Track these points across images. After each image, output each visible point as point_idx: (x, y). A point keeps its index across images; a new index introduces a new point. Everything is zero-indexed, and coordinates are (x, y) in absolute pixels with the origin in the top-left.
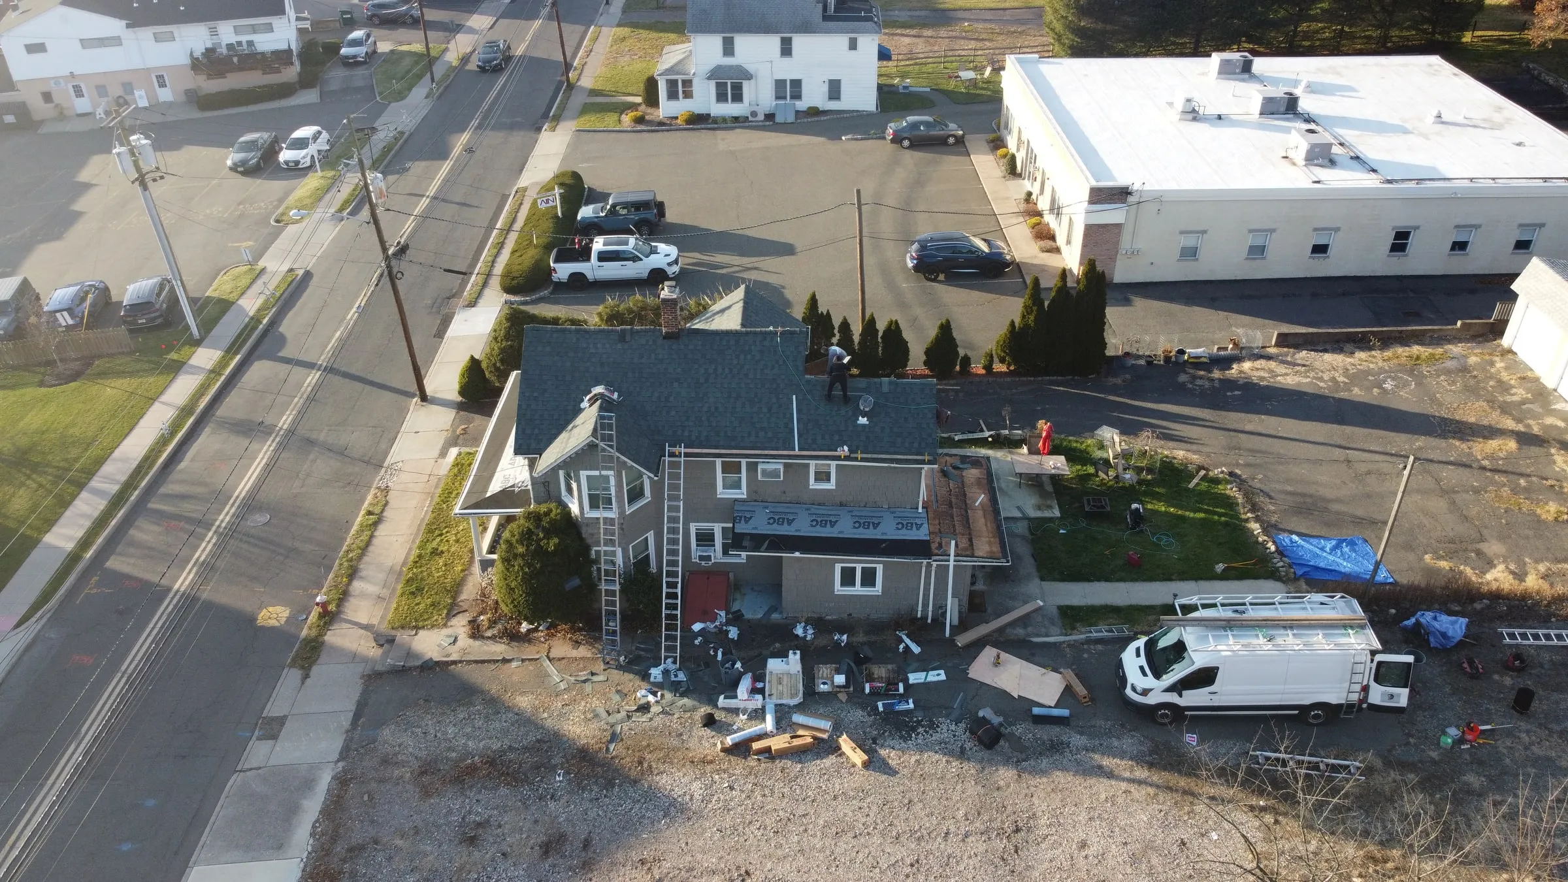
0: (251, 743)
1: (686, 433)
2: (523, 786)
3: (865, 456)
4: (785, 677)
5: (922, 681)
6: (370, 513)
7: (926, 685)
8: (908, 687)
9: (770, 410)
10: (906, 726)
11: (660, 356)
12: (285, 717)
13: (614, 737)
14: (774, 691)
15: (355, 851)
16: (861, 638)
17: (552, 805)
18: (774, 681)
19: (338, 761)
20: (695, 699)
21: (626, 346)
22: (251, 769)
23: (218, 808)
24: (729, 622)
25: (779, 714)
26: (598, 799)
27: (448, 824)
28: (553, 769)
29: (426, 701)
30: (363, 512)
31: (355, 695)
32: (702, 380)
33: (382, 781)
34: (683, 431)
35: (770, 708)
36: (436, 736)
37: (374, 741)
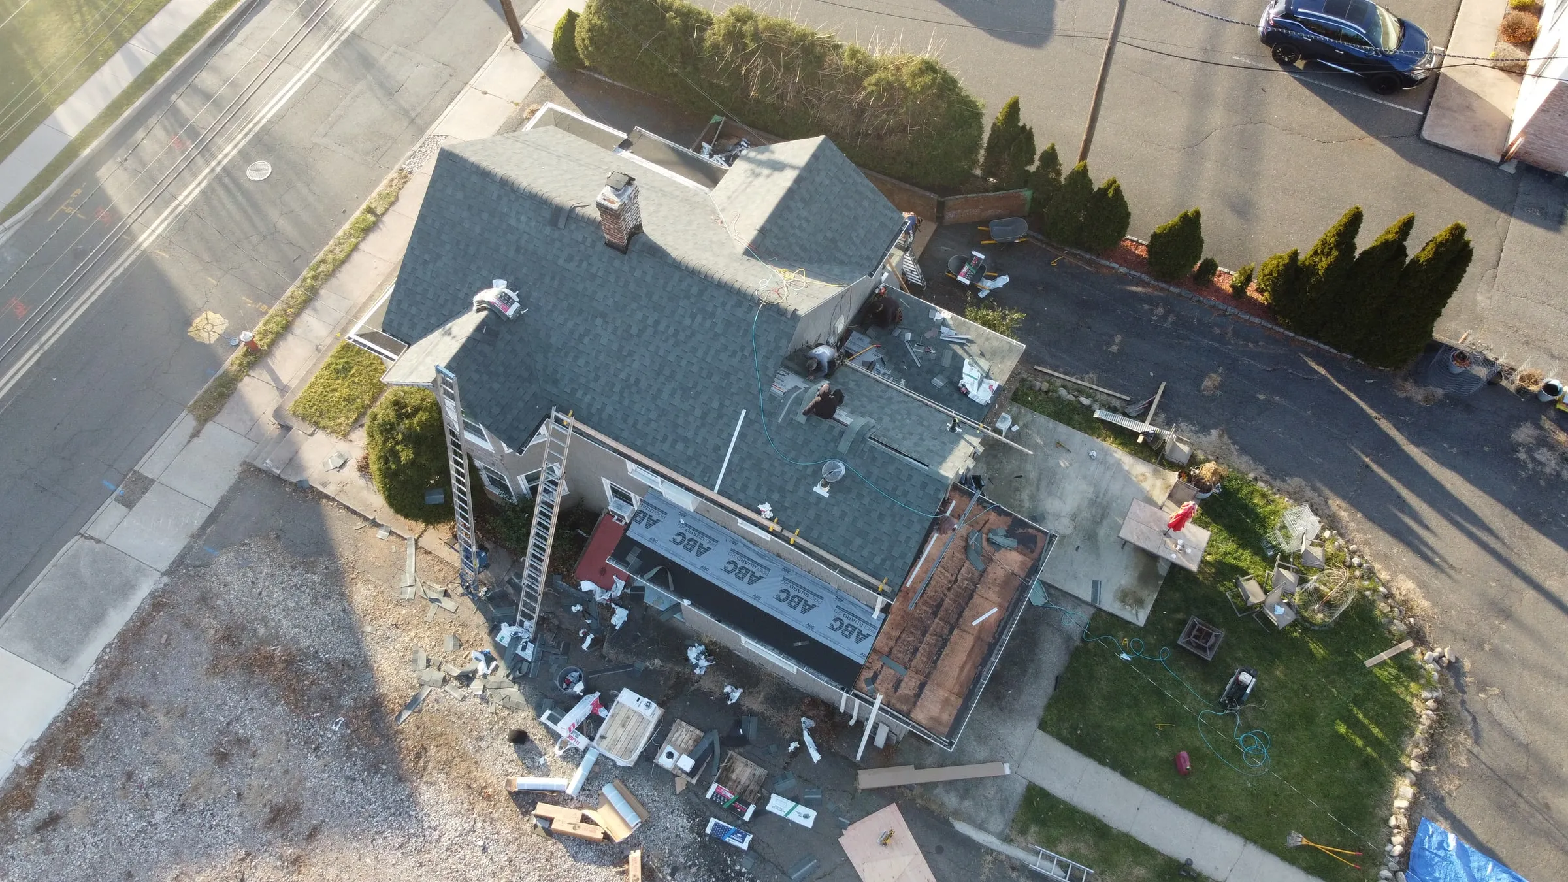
0: (109, 500)
1: (588, 399)
2: (298, 716)
3: (801, 541)
4: (634, 720)
5: (782, 814)
6: (370, 210)
7: (783, 823)
8: (760, 813)
9: (705, 415)
10: (723, 871)
11: (593, 270)
12: (152, 481)
13: (414, 704)
14: (609, 735)
15: (123, 702)
16: (756, 704)
17: (312, 758)
18: (619, 720)
19: (163, 574)
20: (524, 694)
21: (556, 235)
22: (92, 538)
23: (39, 578)
24: (622, 601)
25: (597, 769)
26: (354, 780)
27: (214, 721)
28: (336, 709)
29: (278, 537)
30: (364, 206)
31: (224, 488)
32: (634, 331)
33: (188, 624)
34: (585, 394)
35: (590, 758)
36: (260, 593)
37: (206, 566)
